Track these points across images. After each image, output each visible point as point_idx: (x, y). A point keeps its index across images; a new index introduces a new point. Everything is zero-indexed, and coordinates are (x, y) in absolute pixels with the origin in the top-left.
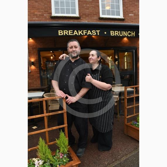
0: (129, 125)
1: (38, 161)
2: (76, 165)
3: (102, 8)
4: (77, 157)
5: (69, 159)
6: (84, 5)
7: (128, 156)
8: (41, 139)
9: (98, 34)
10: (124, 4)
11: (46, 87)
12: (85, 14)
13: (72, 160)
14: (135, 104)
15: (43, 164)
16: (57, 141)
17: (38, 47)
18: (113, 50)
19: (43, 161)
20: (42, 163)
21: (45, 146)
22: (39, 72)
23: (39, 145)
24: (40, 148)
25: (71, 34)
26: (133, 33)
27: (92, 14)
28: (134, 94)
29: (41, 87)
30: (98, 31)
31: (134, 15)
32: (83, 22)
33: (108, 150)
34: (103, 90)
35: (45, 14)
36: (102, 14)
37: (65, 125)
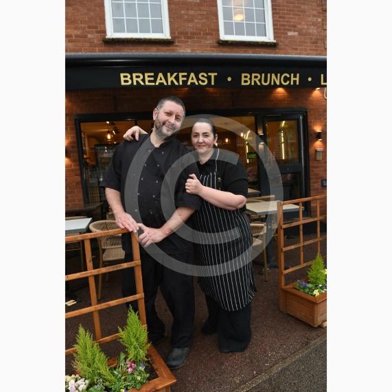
0: (289, 290)
1: (76, 381)
2: (166, 387)
3: (224, 19)
4: (168, 368)
5: (148, 375)
6: (183, 12)
7: (288, 362)
8: (81, 330)
9: (213, 84)
10: (276, 9)
11: (98, 207)
12: (185, 34)
13: (157, 376)
14: (302, 240)
15: (87, 389)
16: (122, 334)
17: (75, 113)
18: (251, 115)
19: (87, 382)
20: (85, 387)
21: (93, 347)
22: (79, 172)
23: (77, 343)
24: (80, 351)
25: (149, 81)
26: (295, 76)
27: (202, 32)
28: (299, 217)
29: (85, 206)
30: (213, 75)
31: (299, 34)
32: (182, 51)
33: (242, 350)
34: (225, 210)
35: (89, 33)
36: (226, 34)
37: (140, 295)
